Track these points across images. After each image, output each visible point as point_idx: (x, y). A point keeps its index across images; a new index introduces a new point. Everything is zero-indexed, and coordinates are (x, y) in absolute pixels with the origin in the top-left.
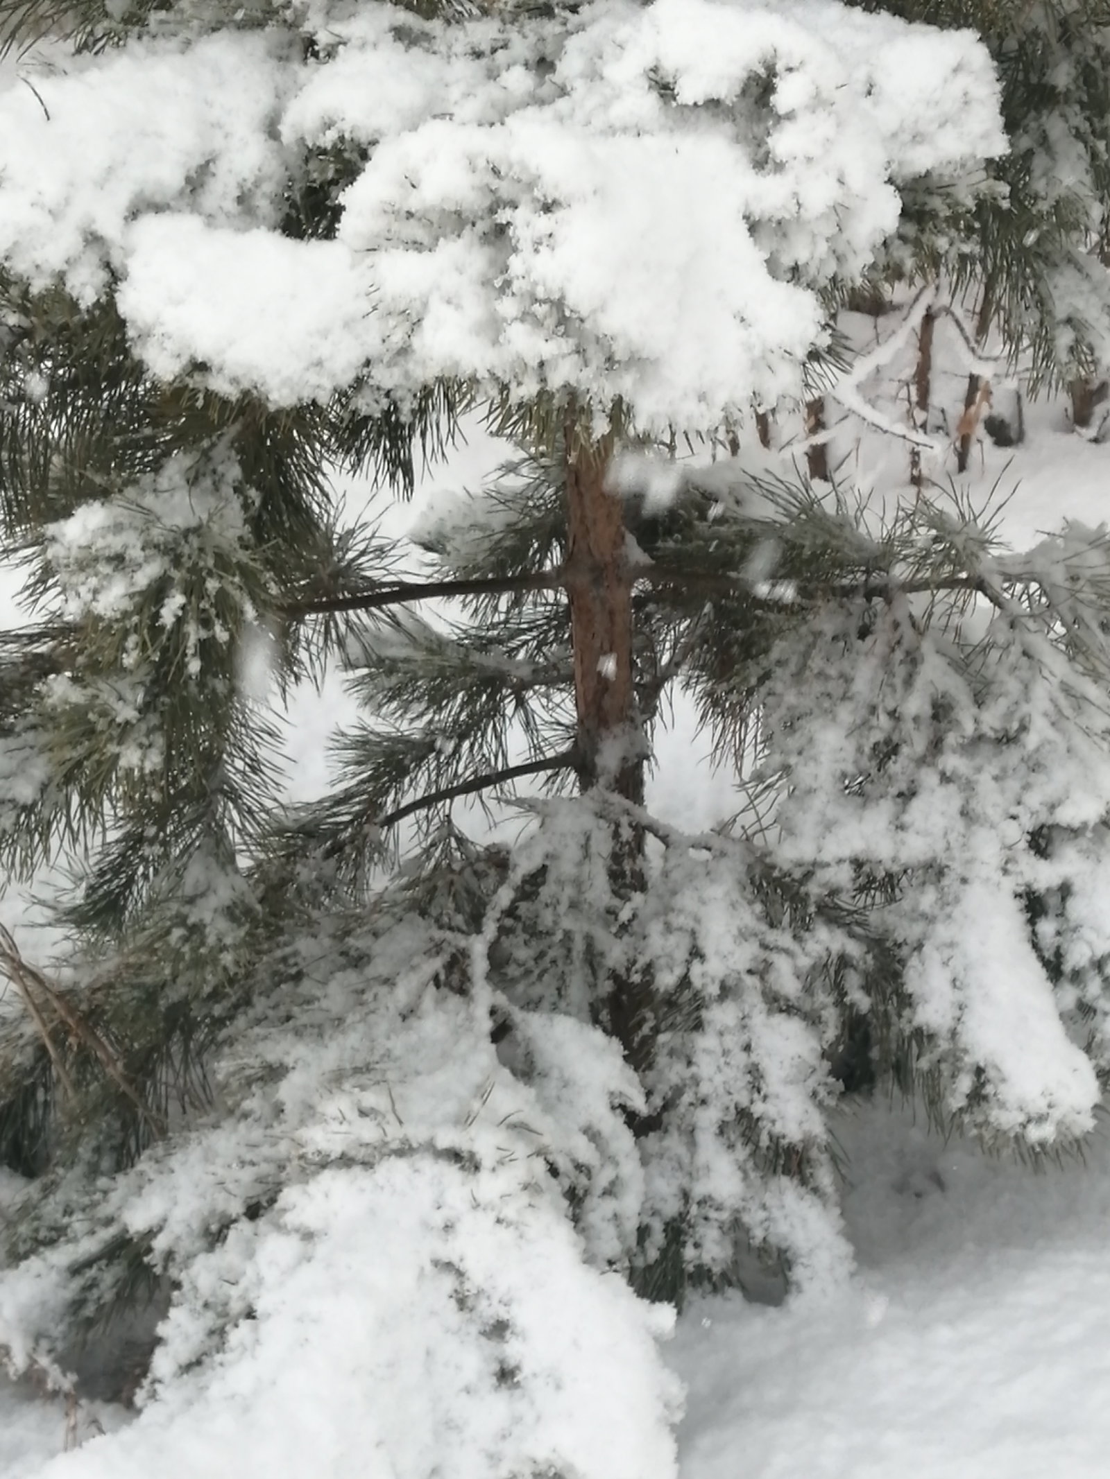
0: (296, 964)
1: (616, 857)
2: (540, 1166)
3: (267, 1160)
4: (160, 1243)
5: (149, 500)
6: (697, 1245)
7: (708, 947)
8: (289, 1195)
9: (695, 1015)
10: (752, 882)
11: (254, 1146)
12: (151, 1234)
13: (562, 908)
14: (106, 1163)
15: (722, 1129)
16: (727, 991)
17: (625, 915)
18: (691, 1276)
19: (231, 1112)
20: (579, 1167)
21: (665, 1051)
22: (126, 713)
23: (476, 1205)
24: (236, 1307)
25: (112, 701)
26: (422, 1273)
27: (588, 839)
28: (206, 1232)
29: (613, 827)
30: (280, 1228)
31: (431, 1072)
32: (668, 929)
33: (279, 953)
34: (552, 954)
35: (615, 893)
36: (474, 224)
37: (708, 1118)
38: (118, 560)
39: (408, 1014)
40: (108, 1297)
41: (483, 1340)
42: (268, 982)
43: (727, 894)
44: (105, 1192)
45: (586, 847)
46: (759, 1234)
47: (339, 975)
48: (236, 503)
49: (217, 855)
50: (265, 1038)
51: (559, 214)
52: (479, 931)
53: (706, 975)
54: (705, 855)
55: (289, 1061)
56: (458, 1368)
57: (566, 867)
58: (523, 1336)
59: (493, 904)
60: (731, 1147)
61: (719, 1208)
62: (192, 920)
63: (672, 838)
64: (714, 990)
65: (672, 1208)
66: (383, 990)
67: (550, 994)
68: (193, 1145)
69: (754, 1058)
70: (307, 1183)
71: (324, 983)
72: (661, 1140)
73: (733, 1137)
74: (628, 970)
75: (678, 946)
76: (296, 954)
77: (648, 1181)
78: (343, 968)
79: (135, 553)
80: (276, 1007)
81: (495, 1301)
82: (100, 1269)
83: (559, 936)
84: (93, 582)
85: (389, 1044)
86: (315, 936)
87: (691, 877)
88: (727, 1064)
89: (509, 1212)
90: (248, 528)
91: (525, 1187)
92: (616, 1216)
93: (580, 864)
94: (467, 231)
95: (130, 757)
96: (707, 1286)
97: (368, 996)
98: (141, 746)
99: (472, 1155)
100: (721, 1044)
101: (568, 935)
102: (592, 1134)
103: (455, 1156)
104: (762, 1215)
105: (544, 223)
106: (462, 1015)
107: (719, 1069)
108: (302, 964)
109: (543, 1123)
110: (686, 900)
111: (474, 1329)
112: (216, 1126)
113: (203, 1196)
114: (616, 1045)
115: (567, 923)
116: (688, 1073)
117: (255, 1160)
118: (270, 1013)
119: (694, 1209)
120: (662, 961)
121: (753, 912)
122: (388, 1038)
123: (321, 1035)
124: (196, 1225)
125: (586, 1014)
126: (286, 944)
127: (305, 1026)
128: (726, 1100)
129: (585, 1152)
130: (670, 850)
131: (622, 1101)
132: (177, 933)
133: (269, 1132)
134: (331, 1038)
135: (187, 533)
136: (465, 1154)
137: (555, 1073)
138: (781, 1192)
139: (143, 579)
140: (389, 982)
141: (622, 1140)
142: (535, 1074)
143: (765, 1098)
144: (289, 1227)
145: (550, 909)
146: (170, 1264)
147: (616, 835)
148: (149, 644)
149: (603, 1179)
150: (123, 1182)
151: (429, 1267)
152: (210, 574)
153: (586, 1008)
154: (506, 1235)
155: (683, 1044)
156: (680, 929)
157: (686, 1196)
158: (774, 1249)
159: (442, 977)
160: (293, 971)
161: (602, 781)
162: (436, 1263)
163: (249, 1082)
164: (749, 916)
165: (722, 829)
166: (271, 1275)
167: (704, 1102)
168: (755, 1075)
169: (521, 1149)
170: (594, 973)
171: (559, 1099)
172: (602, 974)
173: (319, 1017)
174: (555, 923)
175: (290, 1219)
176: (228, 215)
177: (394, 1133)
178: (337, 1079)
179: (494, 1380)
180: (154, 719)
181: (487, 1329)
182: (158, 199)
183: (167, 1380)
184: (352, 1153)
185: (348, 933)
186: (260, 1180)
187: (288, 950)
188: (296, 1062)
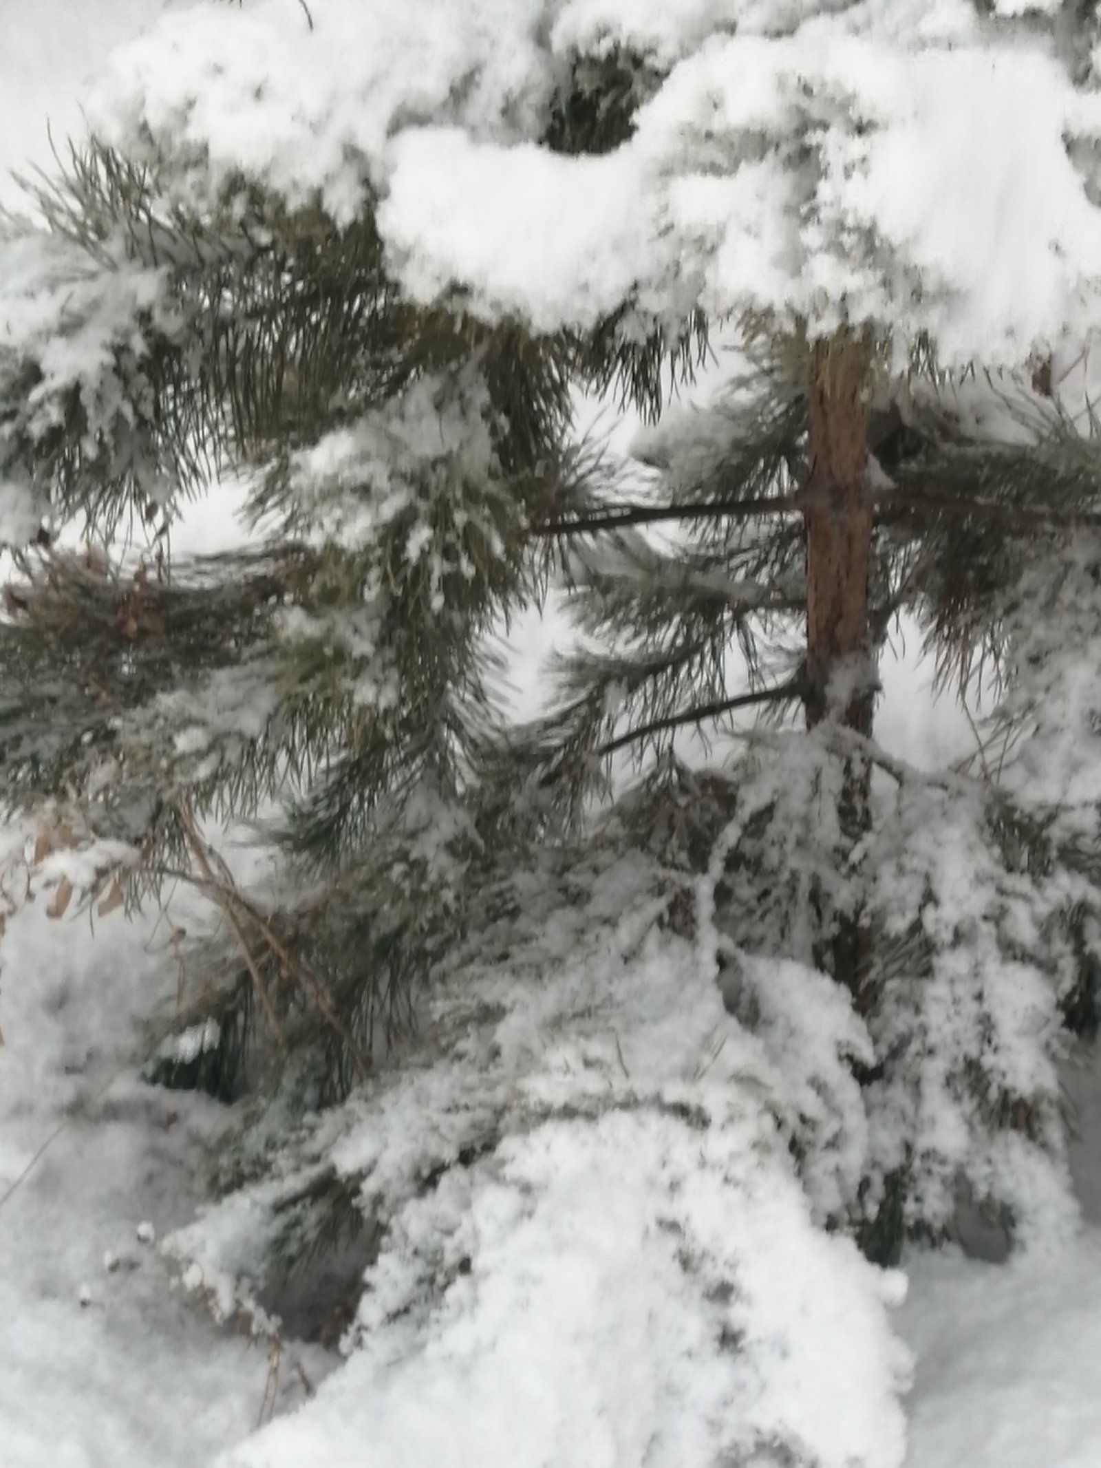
0: (512, 899)
1: (846, 794)
2: (768, 1122)
3: (482, 1105)
4: (370, 1186)
5: (395, 427)
6: (918, 1199)
7: (943, 891)
8: (508, 1146)
9: (925, 960)
10: (989, 822)
11: (469, 1090)
12: (361, 1176)
13: (790, 846)
14: (310, 1095)
15: (949, 1080)
16: (960, 937)
17: (855, 856)
18: (909, 1230)
19: (444, 1052)
20: (803, 1119)
21: (892, 997)
22: (362, 647)
23: (703, 1163)
24: (451, 1259)
25: (348, 634)
26: (647, 1232)
27: (818, 775)
28: (417, 1176)
29: (844, 762)
30: (496, 1177)
31: (656, 1020)
32: (901, 871)
33: (495, 888)
34: (775, 893)
35: (844, 831)
36: (777, 146)
37: (934, 1070)
38: (364, 491)
39: (630, 957)
40: (312, 1235)
41: (706, 1303)
42: (483, 916)
43: (964, 836)
44: (312, 1129)
45: (816, 784)
46: (982, 1190)
47: (559, 913)
48: (483, 429)
49: (439, 789)
50: (481, 977)
51: (875, 137)
52: (705, 870)
53: (939, 921)
54: (938, 794)
55: (507, 1002)
56: (681, 1331)
57: (795, 804)
58: (748, 1300)
59: (720, 842)
60: (957, 1098)
61: (943, 1162)
62: (414, 855)
63: (907, 775)
64: (947, 936)
65: (893, 1160)
66: (605, 931)
67: (773, 935)
68: (404, 1085)
69: (986, 1007)
70: (528, 1133)
71: (542, 920)
72: (884, 1089)
73: (959, 1089)
74: (857, 914)
75: (910, 889)
76: (512, 888)
77: (871, 1132)
78: (562, 905)
79: (381, 482)
80: (490, 942)
81: (720, 1263)
82: (304, 1207)
83: (785, 876)
84: (338, 513)
85: (612, 989)
86: (532, 870)
87: (926, 818)
88: (957, 1013)
89: (738, 1171)
90: (496, 456)
91: (755, 1145)
92: (838, 1170)
93: (810, 800)
94: (770, 154)
95: (365, 693)
96: (925, 1240)
97: (589, 937)
98: (376, 681)
99: (700, 1110)
100: (952, 992)
101: (794, 875)
102: (818, 1085)
103: (681, 1110)
104: (986, 1170)
105: (857, 147)
106: (688, 959)
107: (949, 1018)
108: (519, 900)
109: (770, 1076)
110: (921, 841)
111: (697, 1292)
112: (428, 1066)
113: (415, 1139)
114: (844, 992)
115: (793, 862)
116: (915, 1022)
117: (470, 1104)
118: (485, 949)
119: (917, 1163)
120: (894, 905)
121: (991, 855)
122: (610, 982)
123: (540, 976)
124: (407, 1169)
125: (809, 956)
126: (502, 879)
127: (522, 966)
128: (955, 1050)
129: (811, 1104)
130: (905, 786)
131: (850, 1051)
132: (398, 869)
133: (485, 1075)
134: (550, 979)
135: (434, 464)
136: (693, 1108)
137: (781, 1022)
138: (1008, 1146)
139: (389, 510)
140: (610, 922)
141: (848, 1091)
142: (760, 1021)
143: (996, 1050)
144: (508, 1178)
145: (777, 848)
146: (379, 1208)
147: (848, 770)
148: (391, 576)
149: (828, 1130)
150: (330, 1119)
151: (653, 1227)
152: (457, 505)
153: (809, 950)
154: (733, 1195)
155: (912, 991)
156: (914, 872)
157: (908, 1148)
158: (998, 1207)
159: (666, 918)
160: (510, 906)
161: (833, 714)
162: (661, 1223)
163: (463, 1023)
164: (987, 859)
165: (960, 768)
166: (488, 1230)
167: (931, 1052)
168: (987, 1027)
169: (751, 1106)
170: (819, 913)
171: (784, 1048)
172: (827, 916)
173: (537, 957)
174: (782, 862)
175: (509, 1171)
176: (492, 128)
177: (620, 1087)
178: (556, 1025)
179: (717, 1345)
180: (390, 654)
181: (711, 1292)
182: (421, 110)
183: (375, 1327)
184: (575, 1104)
185: (566, 868)
186: (474, 1126)
187: (505, 885)
188: (514, 1003)
